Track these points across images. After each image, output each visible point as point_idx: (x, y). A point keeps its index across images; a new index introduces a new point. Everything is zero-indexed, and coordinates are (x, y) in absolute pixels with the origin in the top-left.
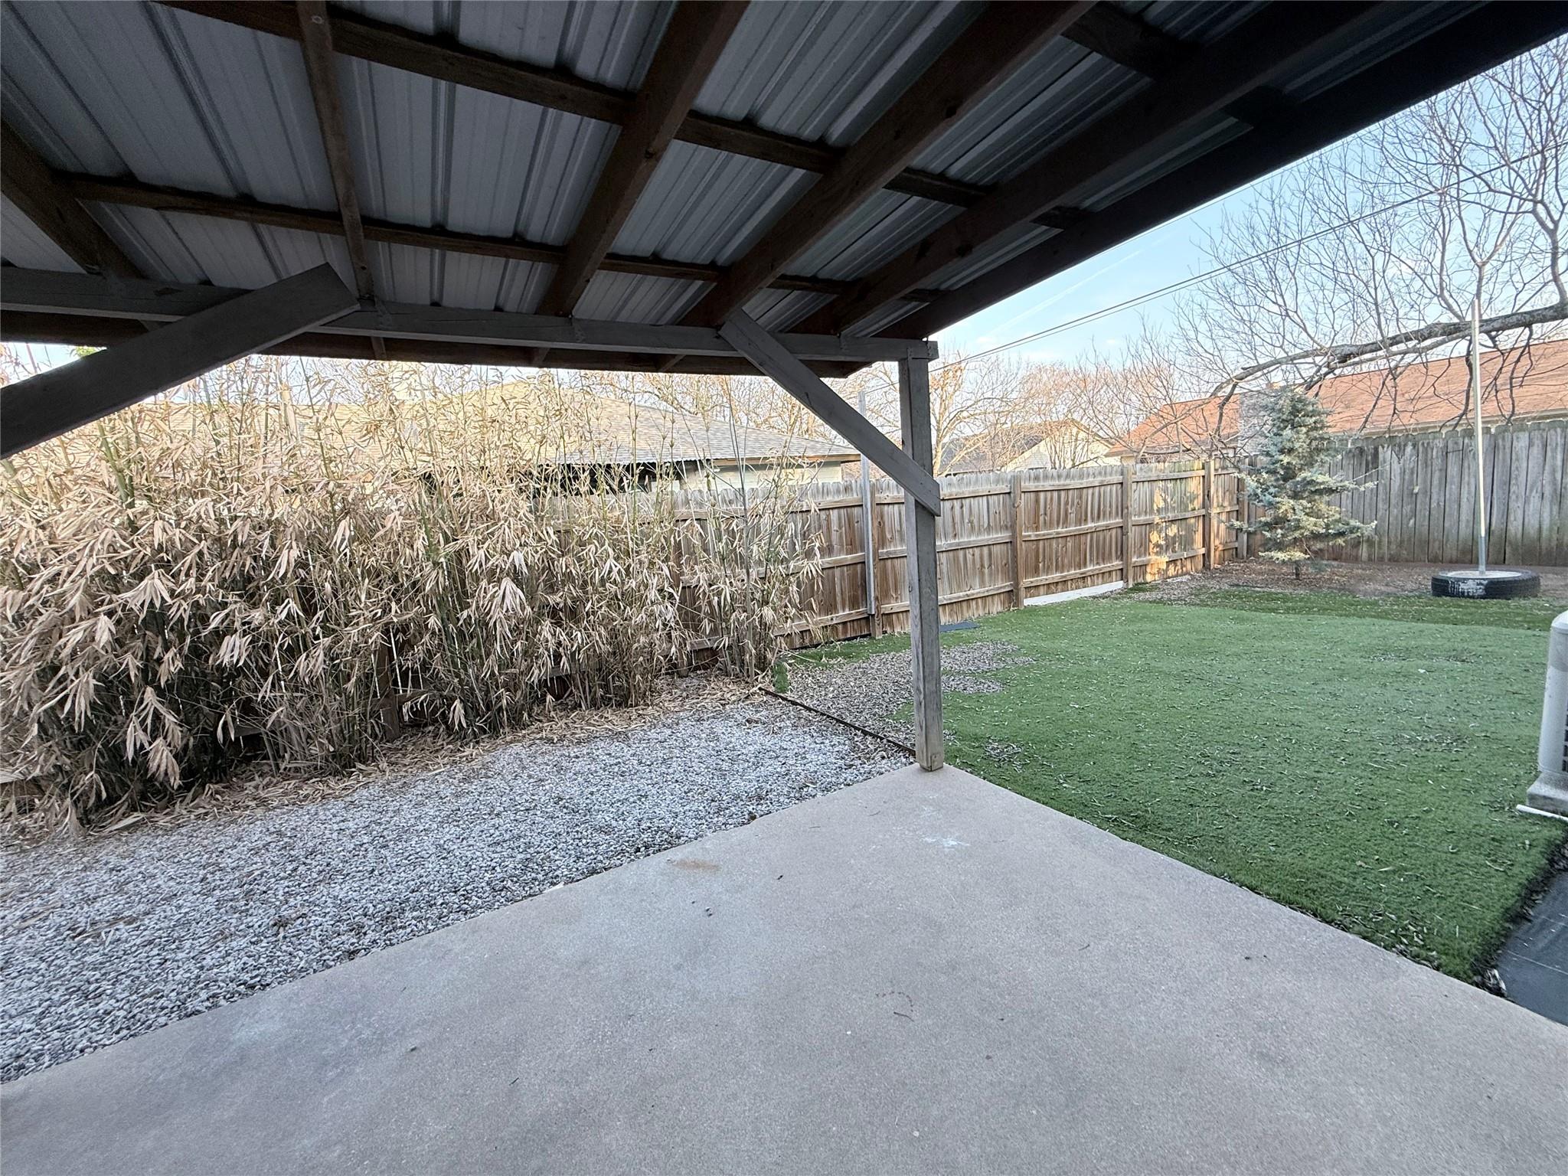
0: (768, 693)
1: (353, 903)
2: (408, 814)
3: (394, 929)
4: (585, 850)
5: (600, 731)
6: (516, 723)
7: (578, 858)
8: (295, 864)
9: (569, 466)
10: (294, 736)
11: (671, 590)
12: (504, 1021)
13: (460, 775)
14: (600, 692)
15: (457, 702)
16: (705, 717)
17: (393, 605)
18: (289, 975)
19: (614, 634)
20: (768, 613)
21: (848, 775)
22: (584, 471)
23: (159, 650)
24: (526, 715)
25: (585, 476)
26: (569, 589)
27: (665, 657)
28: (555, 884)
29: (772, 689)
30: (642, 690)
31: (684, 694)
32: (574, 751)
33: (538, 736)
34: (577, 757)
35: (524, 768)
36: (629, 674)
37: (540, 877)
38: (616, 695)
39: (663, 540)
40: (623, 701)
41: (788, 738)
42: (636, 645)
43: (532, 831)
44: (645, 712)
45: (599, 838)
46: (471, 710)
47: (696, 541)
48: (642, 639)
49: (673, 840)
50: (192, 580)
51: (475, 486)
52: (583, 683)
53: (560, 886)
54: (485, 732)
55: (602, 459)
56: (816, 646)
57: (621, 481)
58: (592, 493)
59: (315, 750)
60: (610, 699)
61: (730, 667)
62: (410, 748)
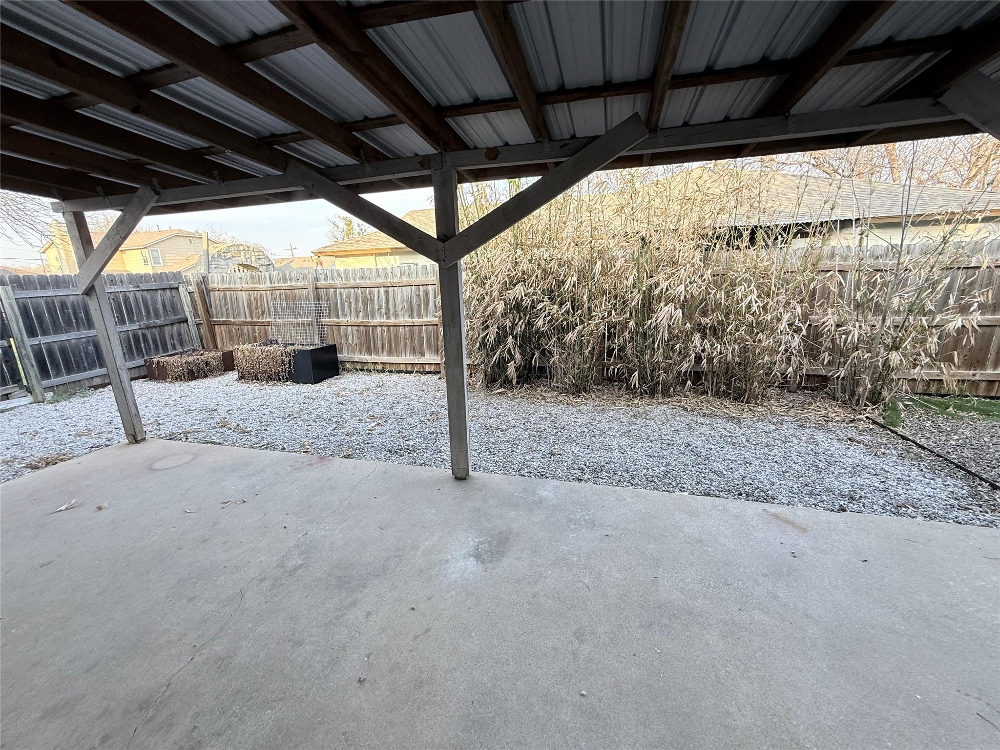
0: (874, 422)
1: (580, 457)
2: (604, 425)
3: (598, 477)
4: (703, 480)
5: (719, 412)
6: (666, 393)
7: (698, 483)
8: (557, 430)
9: (736, 227)
10: (559, 371)
11: (800, 325)
12: (652, 546)
13: (631, 413)
14: (724, 387)
15: (636, 373)
16: (808, 426)
17: (613, 311)
18: (554, 477)
19: (744, 350)
20: (895, 358)
21: (961, 515)
22: (747, 230)
23: (517, 320)
24: (672, 389)
25: (746, 234)
26: (717, 315)
27: (782, 374)
28: (682, 491)
29: (881, 420)
30: (757, 393)
31: (791, 405)
32: (701, 420)
33: (678, 404)
34: (702, 424)
35: (668, 420)
36: (749, 380)
37: (674, 484)
38: (735, 392)
39: (802, 286)
40: (738, 397)
41: (892, 464)
42: (760, 361)
43: (670, 457)
44: (755, 409)
45: (712, 476)
46: (642, 378)
47: (834, 289)
48: (767, 358)
49: (769, 499)
50: (532, 288)
51: (669, 242)
52: (712, 379)
53: (686, 494)
54: (647, 394)
55: (765, 221)
56: (943, 396)
57: (776, 238)
58: (749, 248)
59: (567, 380)
60: (730, 394)
61: (839, 394)
62: (606, 391)
